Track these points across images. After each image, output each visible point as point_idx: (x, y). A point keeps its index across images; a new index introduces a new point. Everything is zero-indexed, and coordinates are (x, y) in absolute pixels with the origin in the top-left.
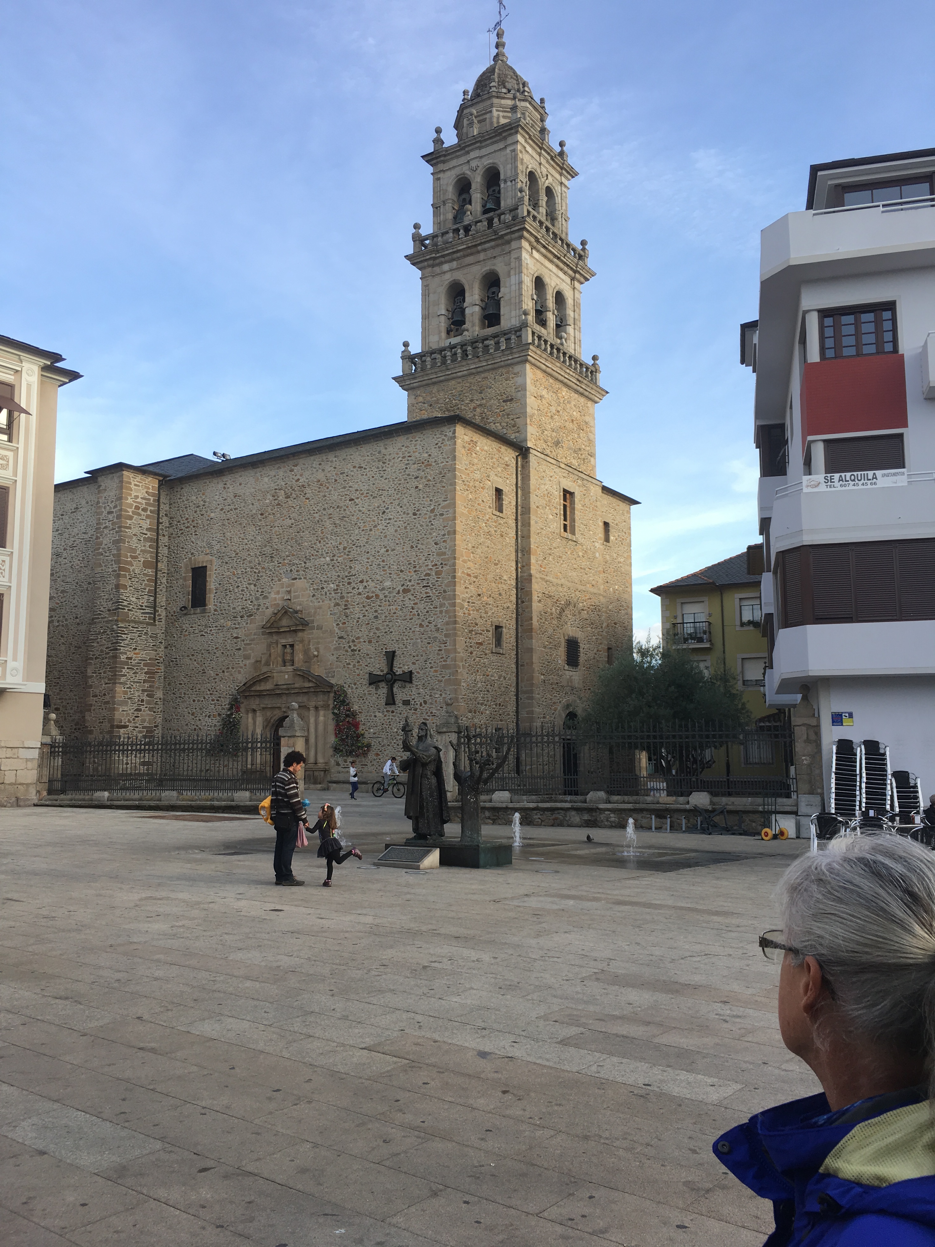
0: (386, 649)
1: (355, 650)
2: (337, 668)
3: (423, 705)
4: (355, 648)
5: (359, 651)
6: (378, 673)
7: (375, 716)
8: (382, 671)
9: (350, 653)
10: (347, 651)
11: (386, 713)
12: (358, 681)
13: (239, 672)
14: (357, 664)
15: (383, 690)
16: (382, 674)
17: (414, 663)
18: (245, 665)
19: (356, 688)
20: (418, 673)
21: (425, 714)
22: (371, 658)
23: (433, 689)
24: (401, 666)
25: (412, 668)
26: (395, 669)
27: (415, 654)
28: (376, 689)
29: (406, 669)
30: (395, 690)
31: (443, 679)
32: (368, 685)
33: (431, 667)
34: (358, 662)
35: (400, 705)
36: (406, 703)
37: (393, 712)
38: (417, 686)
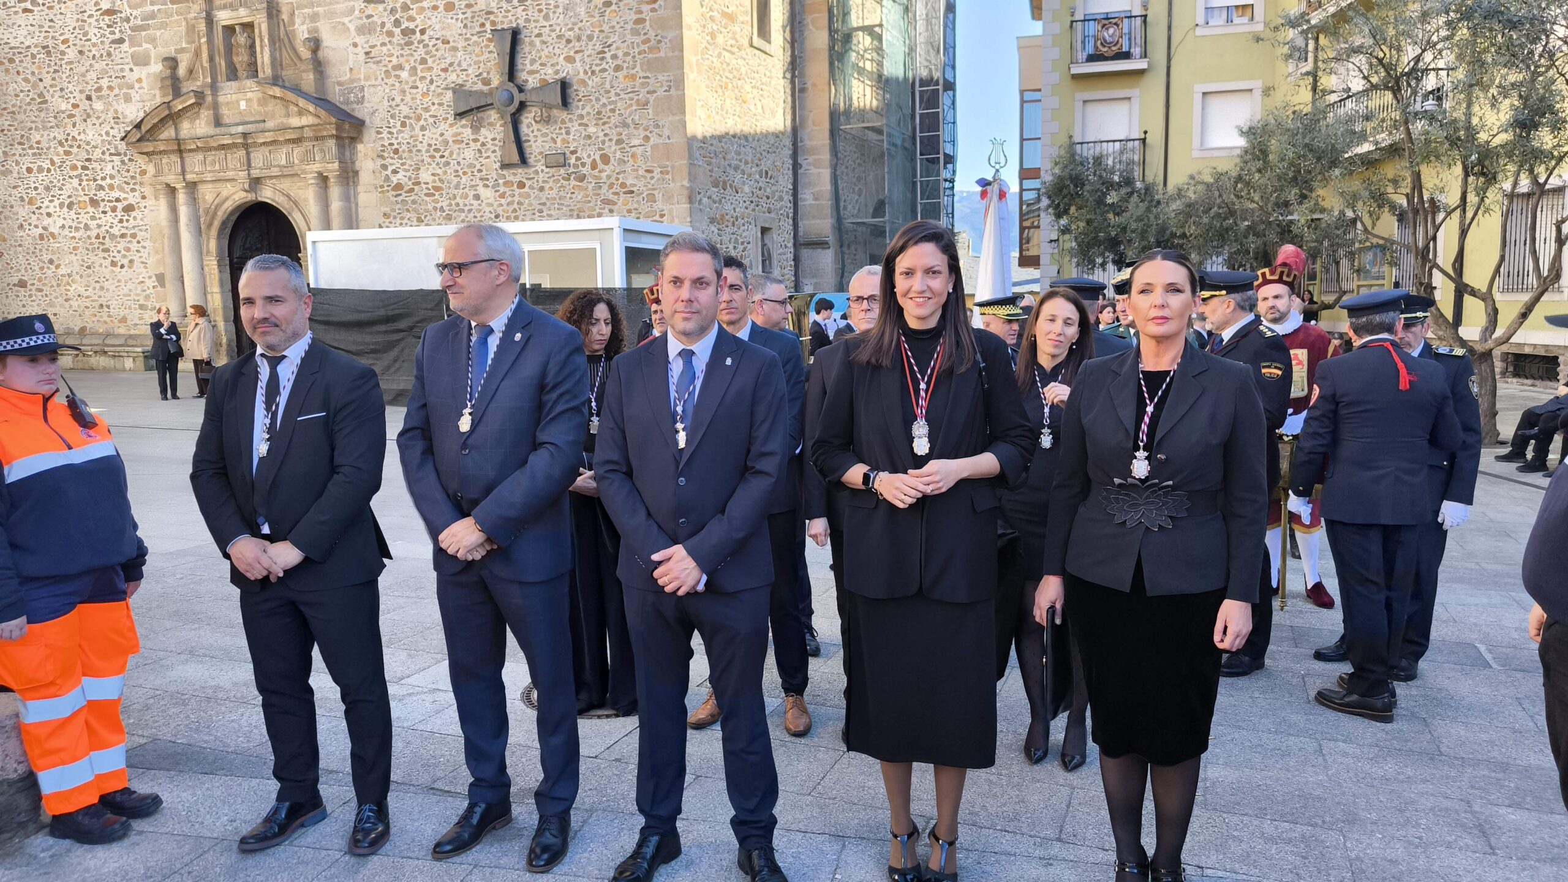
0: (493, 23)
1: (413, 32)
2: (367, 78)
3: (601, 166)
4: (412, 25)
5: (423, 32)
6: (475, 88)
7: (477, 197)
8: (486, 82)
9: (398, 38)
10: (390, 34)
11: (502, 189)
12: (427, 110)
13: (128, 99)
14: (420, 67)
15: (494, 129)
16: (485, 88)
17: (570, 59)
18: (139, 80)
19: (423, 128)
20: (583, 82)
21: (605, 188)
22: (455, 49)
23: (625, 125)
24: (536, 66)
25: (566, 70)
26: (522, 76)
27: (570, 34)
28: (476, 129)
29: (549, 74)
30: (524, 129)
31: (652, 98)
32: (451, 119)
33: (618, 68)
34: (423, 61)
35: (540, 166)
36: (557, 161)
37: (521, 185)
38: (581, 117)
